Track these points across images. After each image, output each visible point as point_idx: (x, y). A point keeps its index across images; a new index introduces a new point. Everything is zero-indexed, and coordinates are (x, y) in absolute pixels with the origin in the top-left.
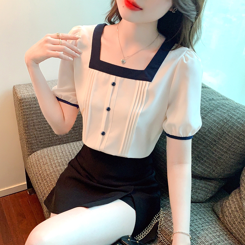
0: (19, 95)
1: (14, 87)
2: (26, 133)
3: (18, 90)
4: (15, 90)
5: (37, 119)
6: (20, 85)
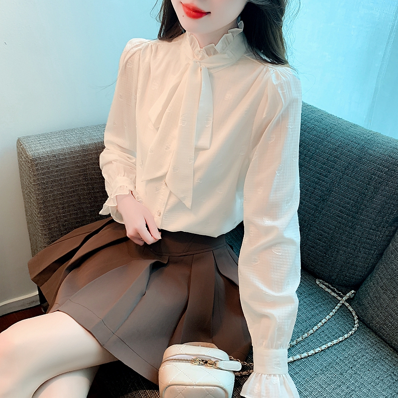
0: (30, 153)
1: (19, 140)
2: (41, 213)
3: (27, 145)
4: (21, 145)
5: (58, 190)
6: (29, 137)
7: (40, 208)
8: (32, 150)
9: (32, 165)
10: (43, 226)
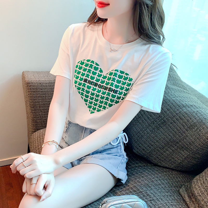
1: (23, 73)
2: (32, 113)
3: (26, 75)
6: (29, 71)
7: (32, 110)
8: (28, 78)
9: (27, 86)
10: (33, 120)
